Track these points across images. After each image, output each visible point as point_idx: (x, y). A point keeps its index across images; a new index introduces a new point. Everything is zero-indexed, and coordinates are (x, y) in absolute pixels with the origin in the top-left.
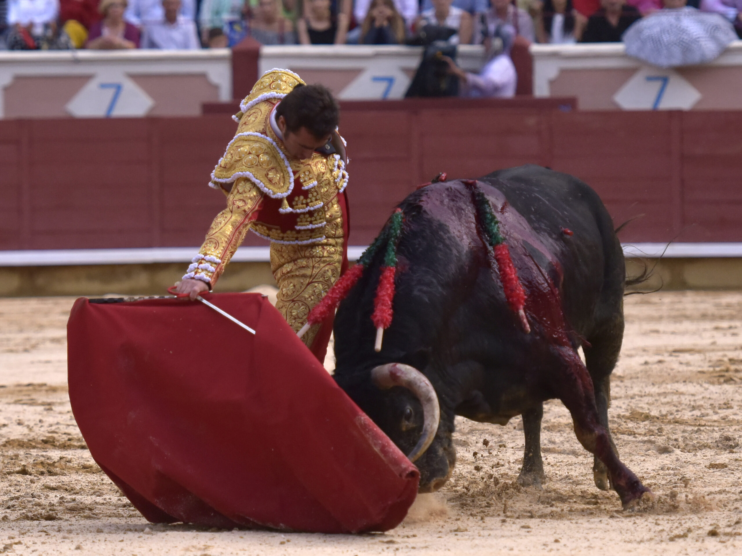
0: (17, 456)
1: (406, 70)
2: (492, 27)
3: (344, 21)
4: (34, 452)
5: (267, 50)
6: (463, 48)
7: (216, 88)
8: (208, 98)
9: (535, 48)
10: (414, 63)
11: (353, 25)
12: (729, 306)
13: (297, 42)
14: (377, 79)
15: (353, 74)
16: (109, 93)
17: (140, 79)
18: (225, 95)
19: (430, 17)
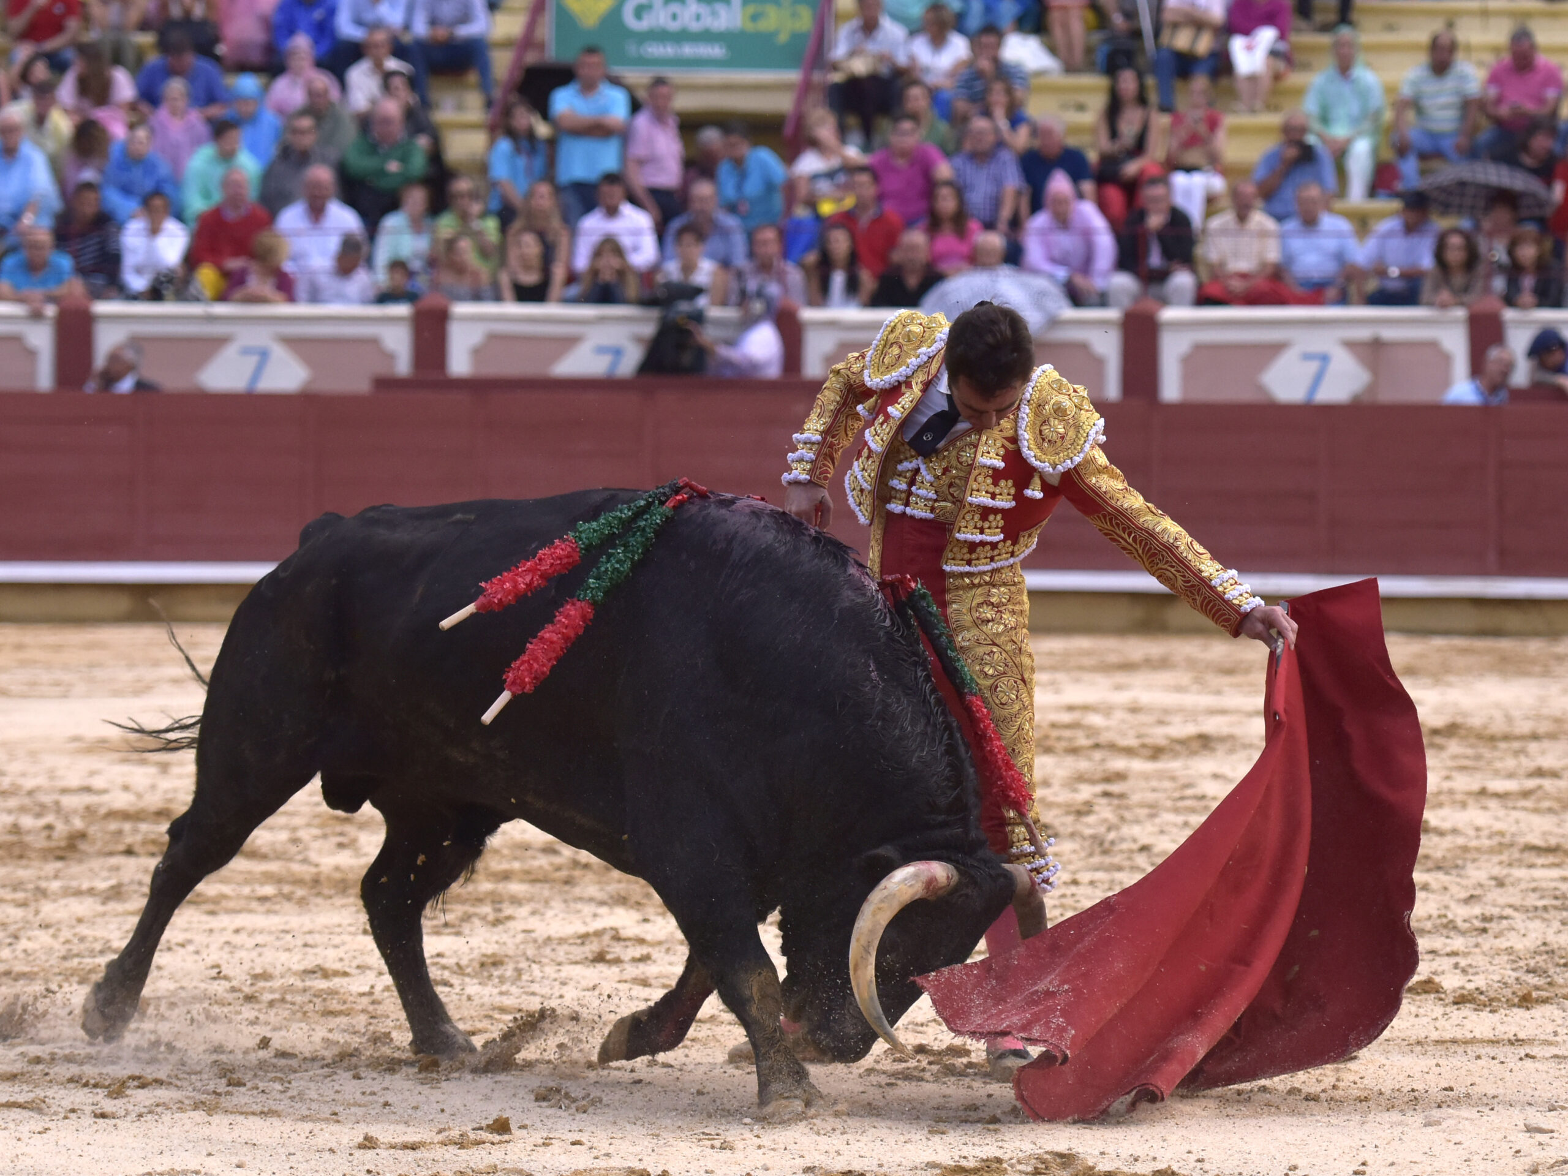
0: (120, 832)
1: (638, 339)
2: (752, 285)
3: (559, 273)
4: (144, 827)
5: (461, 309)
6: (715, 312)
7: (390, 357)
8: (381, 370)
9: (808, 314)
10: (648, 330)
11: (572, 278)
12: (1051, 654)
13: (498, 298)
14: (601, 350)
15: (569, 342)
16: (252, 361)
17: (294, 343)
18: (403, 366)
19: (673, 270)
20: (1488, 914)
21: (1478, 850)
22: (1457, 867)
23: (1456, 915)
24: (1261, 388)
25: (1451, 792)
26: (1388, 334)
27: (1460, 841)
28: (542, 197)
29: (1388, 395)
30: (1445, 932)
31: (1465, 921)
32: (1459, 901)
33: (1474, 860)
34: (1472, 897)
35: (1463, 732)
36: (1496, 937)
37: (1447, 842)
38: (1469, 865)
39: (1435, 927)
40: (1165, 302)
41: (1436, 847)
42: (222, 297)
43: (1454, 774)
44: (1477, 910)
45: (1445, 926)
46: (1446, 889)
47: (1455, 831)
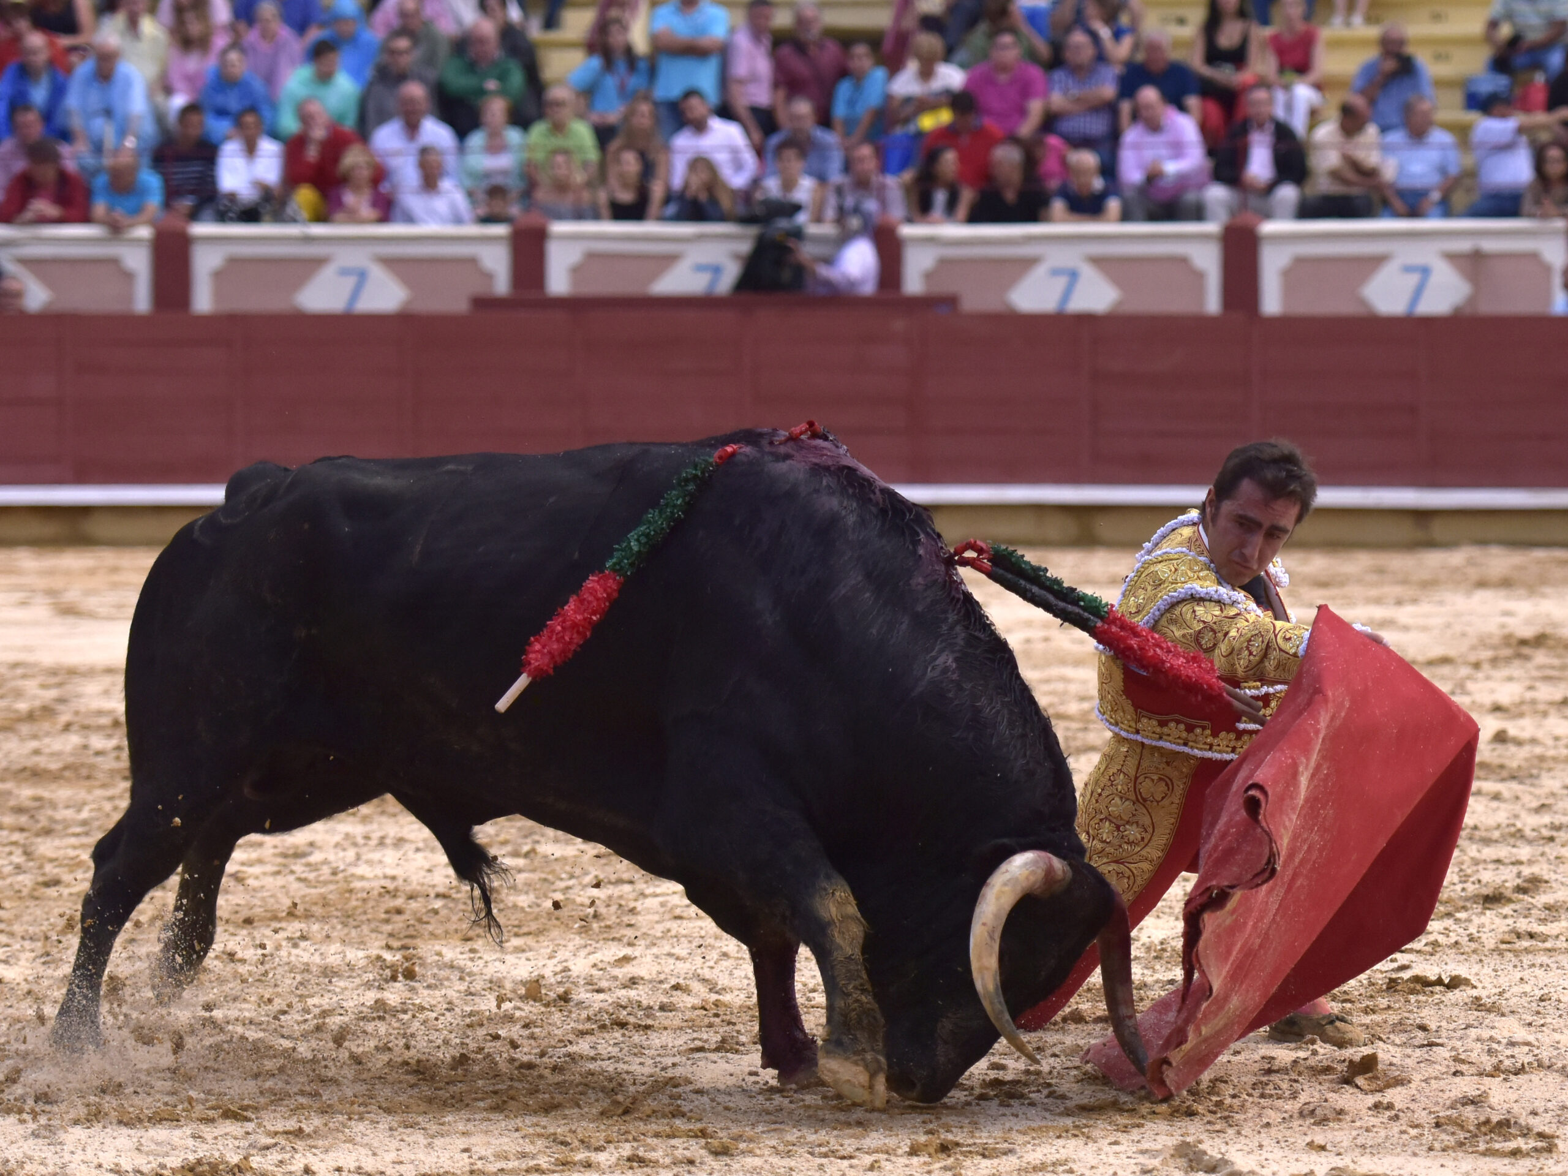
1: (736, 256)
2: (850, 202)
5: (559, 228)
6: (813, 229)
7: (489, 276)
8: (479, 290)
9: (907, 231)
10: (745, 247)
14: (700, 268)
15: (668, 260)
16: (350, 282)
17: (391, 263)
18: (502, 285)
19: (772, 186)
20: (1557, 823)
21: (1555, 759)
22: (1531, 776)
23: (1525, 825)
24: (1363, 302)
25: (1533, 702)
26: (1489, 246)
27: (1538, 750)
28: (643, 116)
29: (1488, 307)
30: (1512, 841)
31: (1533, 830)
32: (1530, 810)
33: (1550, 770)
34: (1543, 805)
35: (1551, 642)
36: (1563, 846)
37: (1524, 752)
38: (1544, 774)
39: (1502, 835)
40: (1268, 215)
41: (1512, 757)
42: (321, 218)
43: (1538, 684)
44: (1546, 819)
45: (1513, 835)
46: (1517, 798)
47: (1534, 741)
